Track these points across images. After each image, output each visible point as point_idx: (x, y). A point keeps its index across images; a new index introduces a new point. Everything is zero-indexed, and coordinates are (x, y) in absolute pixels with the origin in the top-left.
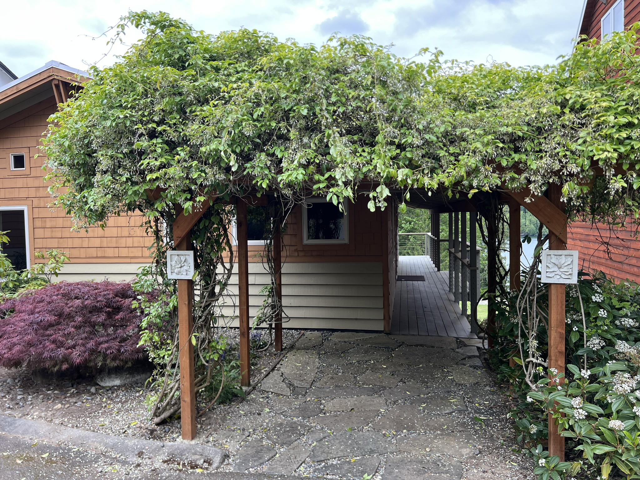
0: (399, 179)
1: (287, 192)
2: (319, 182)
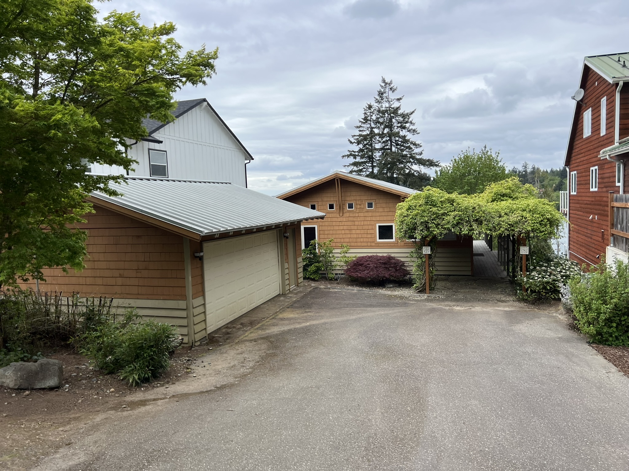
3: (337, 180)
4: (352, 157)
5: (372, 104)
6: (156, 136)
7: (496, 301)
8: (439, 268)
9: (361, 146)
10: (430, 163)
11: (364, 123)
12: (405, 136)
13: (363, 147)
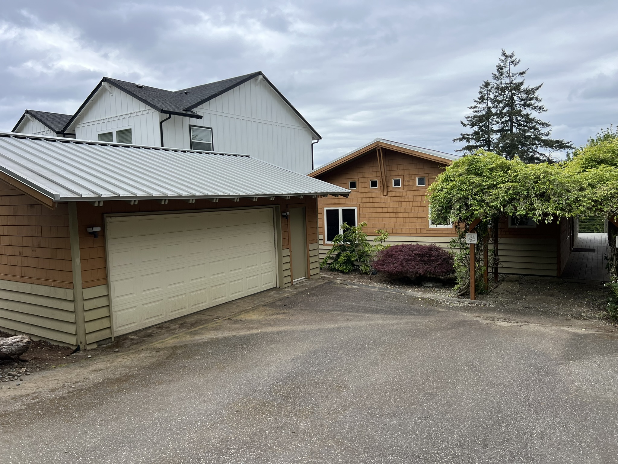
0: (557, 214)
1: (519, 217)
2: (530, 214)
3: (379, 150)
4: (465, 141)
5: (489, 81)
6: (197, 111)
7: (569, 317)
8: (505, 265)
9: (476, 128)
10: (560, 145)
11: (480, 103)
12: (528, 115)
13: (478, 130)
